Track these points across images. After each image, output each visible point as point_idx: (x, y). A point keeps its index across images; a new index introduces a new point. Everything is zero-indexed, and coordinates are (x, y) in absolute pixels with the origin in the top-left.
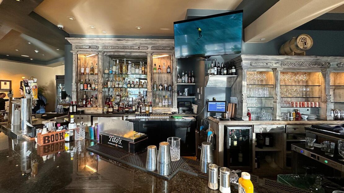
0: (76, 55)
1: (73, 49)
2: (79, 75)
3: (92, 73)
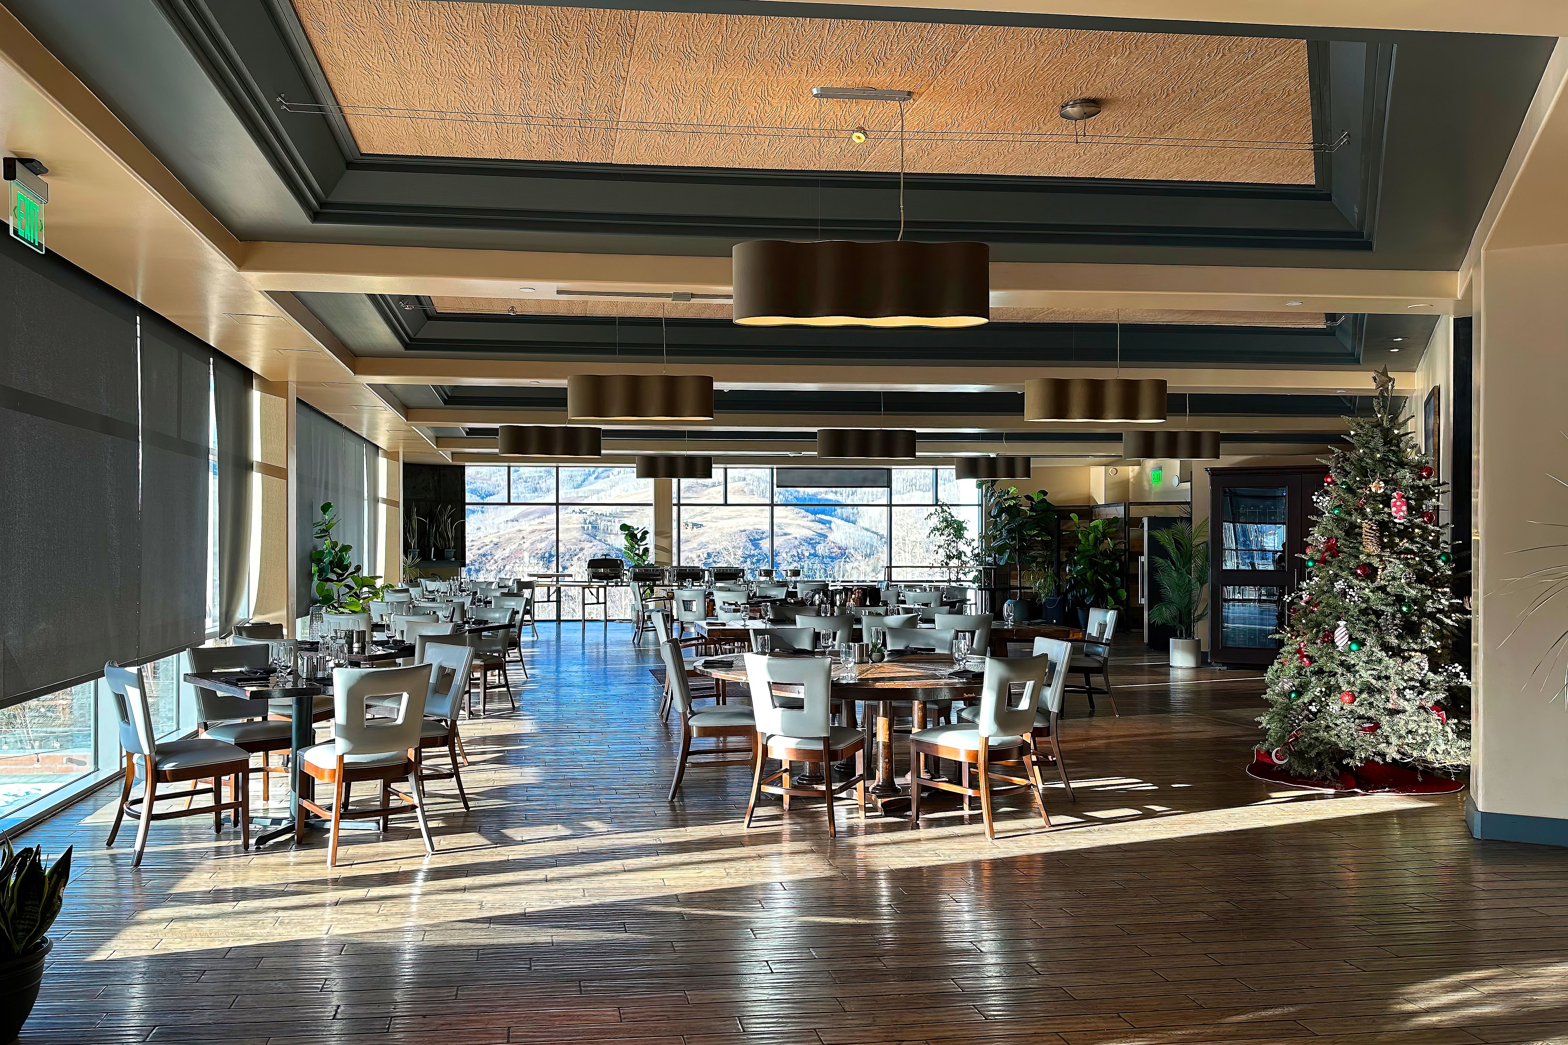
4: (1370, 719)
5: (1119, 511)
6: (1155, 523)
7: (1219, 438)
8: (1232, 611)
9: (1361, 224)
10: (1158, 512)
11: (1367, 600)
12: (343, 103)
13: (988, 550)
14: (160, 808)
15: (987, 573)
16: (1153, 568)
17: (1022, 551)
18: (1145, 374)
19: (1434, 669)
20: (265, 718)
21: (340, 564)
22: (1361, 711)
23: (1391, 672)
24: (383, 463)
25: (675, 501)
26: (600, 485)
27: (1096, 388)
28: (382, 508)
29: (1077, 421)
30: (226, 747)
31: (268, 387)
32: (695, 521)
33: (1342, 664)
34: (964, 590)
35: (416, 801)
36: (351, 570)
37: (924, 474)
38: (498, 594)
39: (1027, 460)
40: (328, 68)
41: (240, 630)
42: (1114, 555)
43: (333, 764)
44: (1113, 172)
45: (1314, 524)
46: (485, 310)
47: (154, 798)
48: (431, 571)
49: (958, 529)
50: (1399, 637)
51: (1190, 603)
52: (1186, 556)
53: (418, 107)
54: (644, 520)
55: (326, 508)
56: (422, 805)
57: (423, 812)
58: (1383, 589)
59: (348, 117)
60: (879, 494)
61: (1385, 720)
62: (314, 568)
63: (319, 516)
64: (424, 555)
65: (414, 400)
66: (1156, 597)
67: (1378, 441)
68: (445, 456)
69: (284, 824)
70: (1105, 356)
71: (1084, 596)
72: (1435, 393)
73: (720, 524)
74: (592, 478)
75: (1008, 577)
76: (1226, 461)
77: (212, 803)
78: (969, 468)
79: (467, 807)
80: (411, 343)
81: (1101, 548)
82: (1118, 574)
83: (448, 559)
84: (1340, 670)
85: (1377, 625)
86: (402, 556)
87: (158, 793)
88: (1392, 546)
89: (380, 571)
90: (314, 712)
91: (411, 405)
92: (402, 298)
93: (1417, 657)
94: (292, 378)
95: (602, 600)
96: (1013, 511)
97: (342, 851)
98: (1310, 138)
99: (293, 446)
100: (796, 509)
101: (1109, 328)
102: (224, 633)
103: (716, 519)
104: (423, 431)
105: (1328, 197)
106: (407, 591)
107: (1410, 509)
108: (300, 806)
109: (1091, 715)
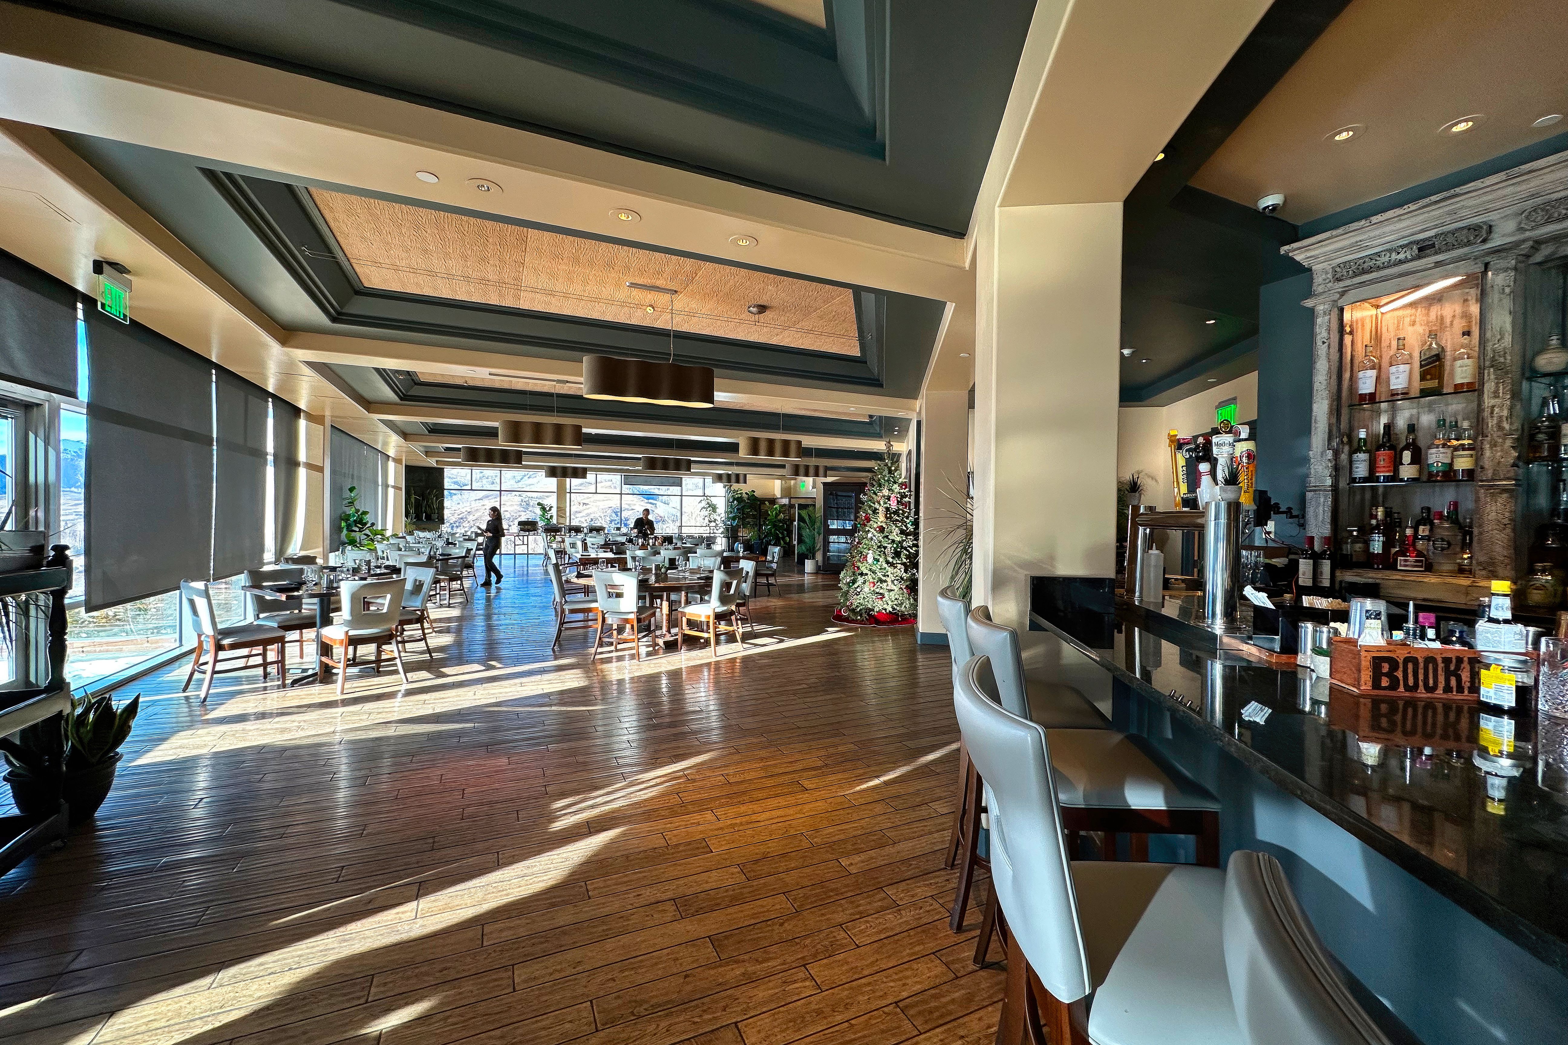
0: (1336, 312)
1: (1320, 289)
2: (1345, 411)
3: (1432, 384)
4: (881, 594)
5: (785, 501)
6: (802, 507)
7: (827, 469)
8: (832, 546)
9: (878, 375)
10: (802, 502)
11: (880, 542)
12: (349, 256)
13: (728, 518)
14: (220, 667)
15: (727, 529)
16: (799, 528)
17: (743, 519)
18: (792, 437)
19: (906, 571)
20: (300, 611)
21: (360, 522)
22: (877, 590)
23: (889, 573)
24: (391, 465)
25: (568, 491)
26: (531, 481)
27: (771, 442)
28: (391, 491)
29: (762, 457)
30: (272, 629)
31: (310, 417)
32: (584, 501)
33: (870, 570)
34: (715, 538)
35: (396, 655)
36: (369, 525)
37: (698, 480)
38: (461, 539)
39: (745, 475)
40: (337, 234)
41: (287, 560)
42: (783, 521)
43: (342, 636)
44: (775, 341)
45: (860, 508)
46: (451, 381)
47: (216, 661)
48: (423, 526)
49: (714, 508)
50: (893, 558)
51: (814, 543)
52: (813, 522)
53: (398, 264)
54: (551, 501)
55: (351, 490)
56: (400, 657)
57: (401, 660)
58: (887, 537)
59: (354, 265)
60: (675, 490)
61: (886, 594)
62: (343, 524)
63: (347, 494)
64: (418, 517)
65: (408, 430)
66: (800, 541)
67: (886, 472)
68: (432, 462)
69: (310, 672)
70: (775, 427)
71: (770, 541)
72: (910, 452)
73: (598, 503)
74: (526, 478)
75: (737, 531)
76: (829, 479)
77: (261, 662)
78: (719, 478)
79: (431, 656)
80: (404, 397)
81: (779, 518)
82: (785, 530)
83: (434, 520)
84: (869, 573)
85: (884, 553)
86: (404, 518)
87: (219, 658)
88: (891, 518)
89: (389, 525)
90: (332, 607)
91: (408, 432)
92: (397, 371)
93: (899, 566)
94: (328, 413)
95: (526, 542)
96: (740, 500)
97: (348, 685)
98: (857, 335)
99: (328, 453)
100: (639, 497)
101: (776, 415)
102: (277, 562)
103: (595, 501)
104: (417, 447)
105: (866, 362)
106: (404, 537)
107: (898, 502)
108: (321, 662)
109: (769, 596)
